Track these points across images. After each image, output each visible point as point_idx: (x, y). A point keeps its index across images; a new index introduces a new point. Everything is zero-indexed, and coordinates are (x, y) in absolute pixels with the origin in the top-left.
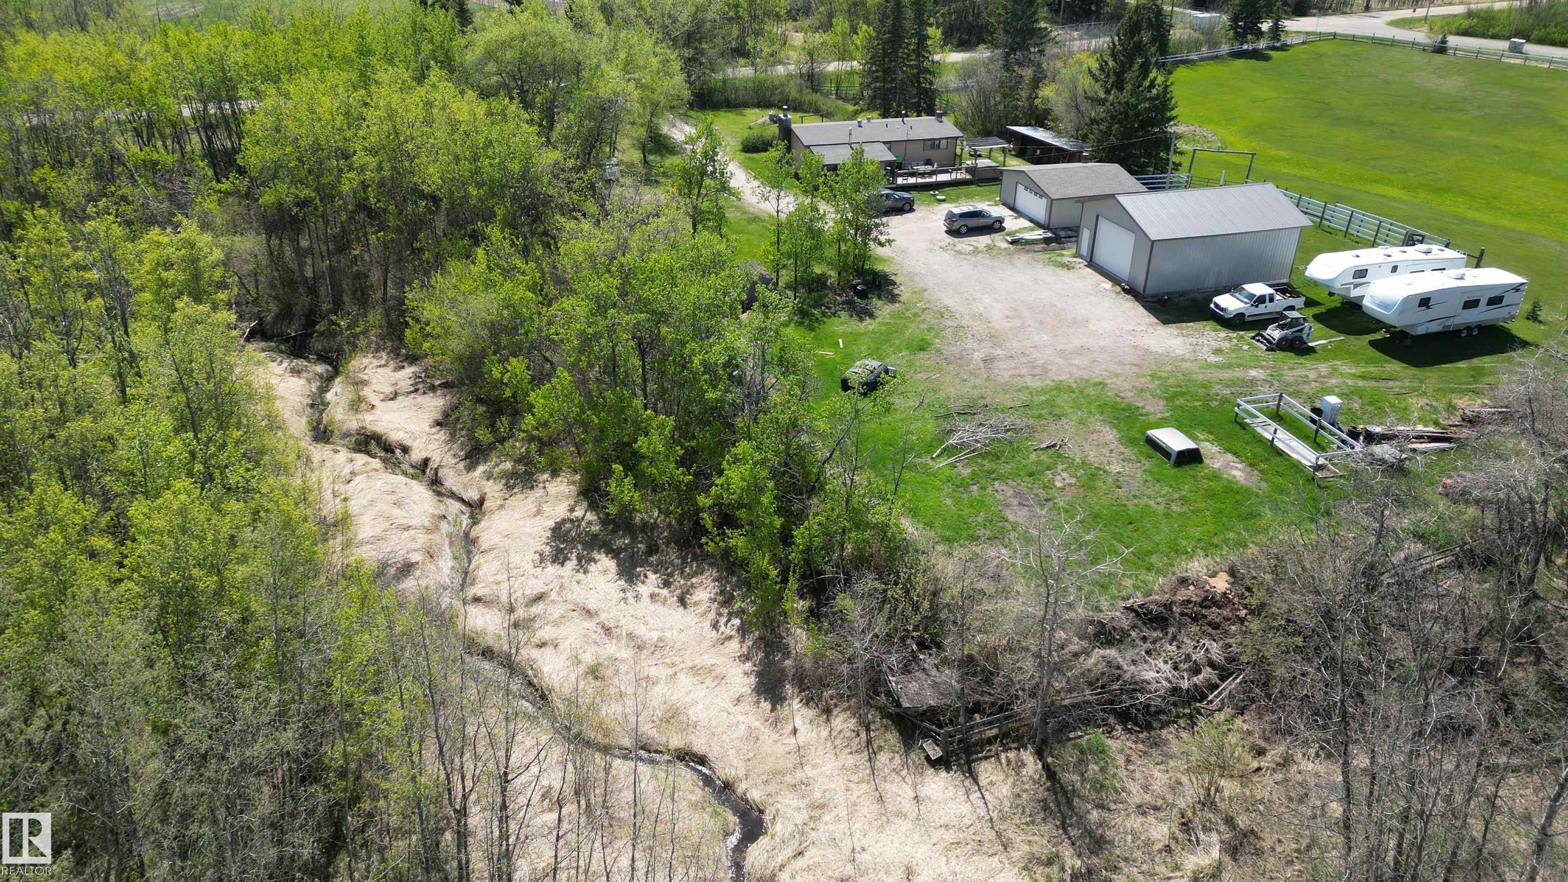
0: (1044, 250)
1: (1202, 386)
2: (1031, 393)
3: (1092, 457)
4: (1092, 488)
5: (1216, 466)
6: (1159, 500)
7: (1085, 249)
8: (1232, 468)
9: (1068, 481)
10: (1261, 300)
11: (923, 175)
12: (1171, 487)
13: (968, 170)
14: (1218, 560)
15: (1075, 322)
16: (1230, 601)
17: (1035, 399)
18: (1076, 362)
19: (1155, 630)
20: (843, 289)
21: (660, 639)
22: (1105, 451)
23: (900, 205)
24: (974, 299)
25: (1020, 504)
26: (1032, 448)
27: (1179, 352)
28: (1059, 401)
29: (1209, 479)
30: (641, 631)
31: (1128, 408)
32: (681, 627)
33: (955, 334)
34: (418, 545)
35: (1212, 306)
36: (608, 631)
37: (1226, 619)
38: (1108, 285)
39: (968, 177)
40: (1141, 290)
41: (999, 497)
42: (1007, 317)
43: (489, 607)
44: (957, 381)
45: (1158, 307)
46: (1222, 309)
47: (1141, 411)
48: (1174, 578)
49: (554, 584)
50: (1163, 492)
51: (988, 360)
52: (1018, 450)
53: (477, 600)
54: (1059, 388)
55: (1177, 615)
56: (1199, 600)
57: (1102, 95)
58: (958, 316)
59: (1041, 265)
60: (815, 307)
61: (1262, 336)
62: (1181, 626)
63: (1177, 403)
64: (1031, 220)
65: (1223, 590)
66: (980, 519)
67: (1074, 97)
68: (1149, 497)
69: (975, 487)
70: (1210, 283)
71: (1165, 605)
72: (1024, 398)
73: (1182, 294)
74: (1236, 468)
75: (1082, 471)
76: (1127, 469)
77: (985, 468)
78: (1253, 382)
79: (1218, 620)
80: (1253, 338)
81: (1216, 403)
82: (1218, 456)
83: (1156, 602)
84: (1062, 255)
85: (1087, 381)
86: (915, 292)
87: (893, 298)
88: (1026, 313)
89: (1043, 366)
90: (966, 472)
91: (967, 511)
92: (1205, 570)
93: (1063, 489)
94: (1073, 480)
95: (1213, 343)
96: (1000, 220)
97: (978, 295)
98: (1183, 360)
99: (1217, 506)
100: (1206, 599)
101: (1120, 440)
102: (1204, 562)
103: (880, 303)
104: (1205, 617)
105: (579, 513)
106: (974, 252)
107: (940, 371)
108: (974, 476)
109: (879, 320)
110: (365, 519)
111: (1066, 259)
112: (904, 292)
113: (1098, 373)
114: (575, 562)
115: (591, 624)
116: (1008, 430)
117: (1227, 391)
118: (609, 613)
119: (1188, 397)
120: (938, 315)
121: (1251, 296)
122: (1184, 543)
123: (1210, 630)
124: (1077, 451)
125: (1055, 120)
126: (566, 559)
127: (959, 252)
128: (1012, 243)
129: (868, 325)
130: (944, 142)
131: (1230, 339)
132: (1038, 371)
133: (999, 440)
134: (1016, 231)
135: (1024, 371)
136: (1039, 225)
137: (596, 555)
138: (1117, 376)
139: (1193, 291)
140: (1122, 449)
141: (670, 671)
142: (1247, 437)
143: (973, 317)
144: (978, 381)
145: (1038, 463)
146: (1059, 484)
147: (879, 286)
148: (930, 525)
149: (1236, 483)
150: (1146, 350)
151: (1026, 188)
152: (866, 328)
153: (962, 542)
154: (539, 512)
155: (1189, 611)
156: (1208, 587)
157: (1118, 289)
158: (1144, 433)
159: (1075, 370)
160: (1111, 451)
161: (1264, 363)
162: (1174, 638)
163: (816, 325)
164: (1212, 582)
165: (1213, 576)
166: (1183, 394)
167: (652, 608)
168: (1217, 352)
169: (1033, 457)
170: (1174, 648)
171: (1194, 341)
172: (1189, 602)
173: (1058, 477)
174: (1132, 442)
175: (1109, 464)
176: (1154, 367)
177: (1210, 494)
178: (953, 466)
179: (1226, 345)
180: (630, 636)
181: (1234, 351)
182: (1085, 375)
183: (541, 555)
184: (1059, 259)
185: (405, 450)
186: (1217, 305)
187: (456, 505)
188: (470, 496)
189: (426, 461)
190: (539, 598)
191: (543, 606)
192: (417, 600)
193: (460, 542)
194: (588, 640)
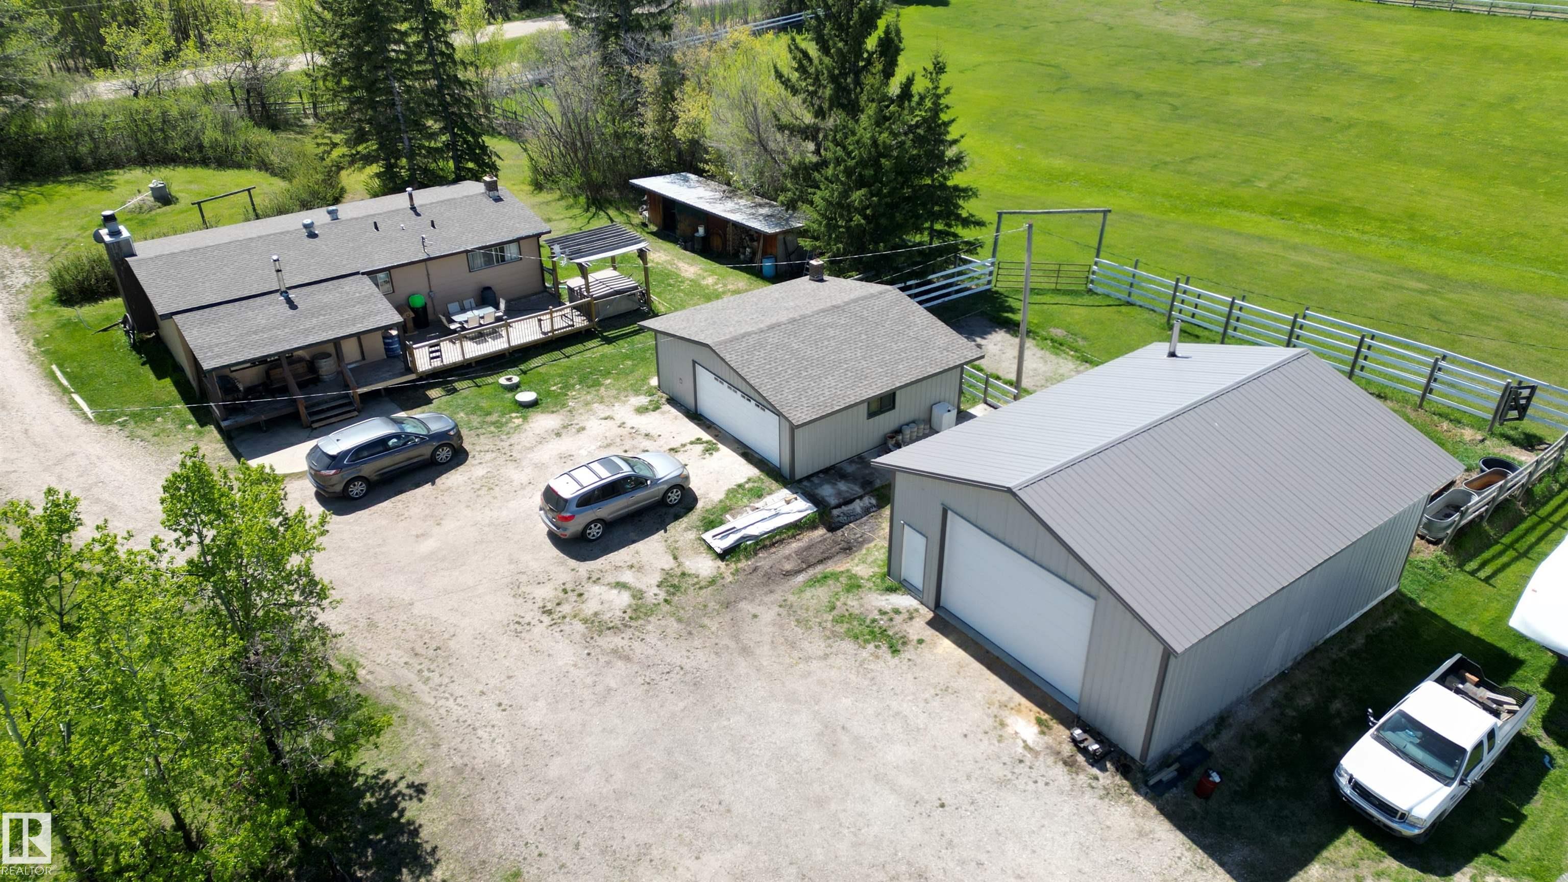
0: (807, 564)
11: (477, 335)
13: (575, 304)
23: (426, 451)
35: (1343, 788)
38: (1026, 721)
39: (580, 322)
40: (1135, 752)
45: (1192, 800)
57: (808, 118)
59: (818, 640)
64: (748, 456)
67: (755, 127)
84: (857, 581)
96: (680, 483)
125: (720, 160)
127: (598, 620)
128: (724, 555)
130: (511, 252)
136: (766, 468)
139: (1239, 701)
151: (718, 377)
157: (1063, 740)
184: (855, 605)
186: (1354, 784)
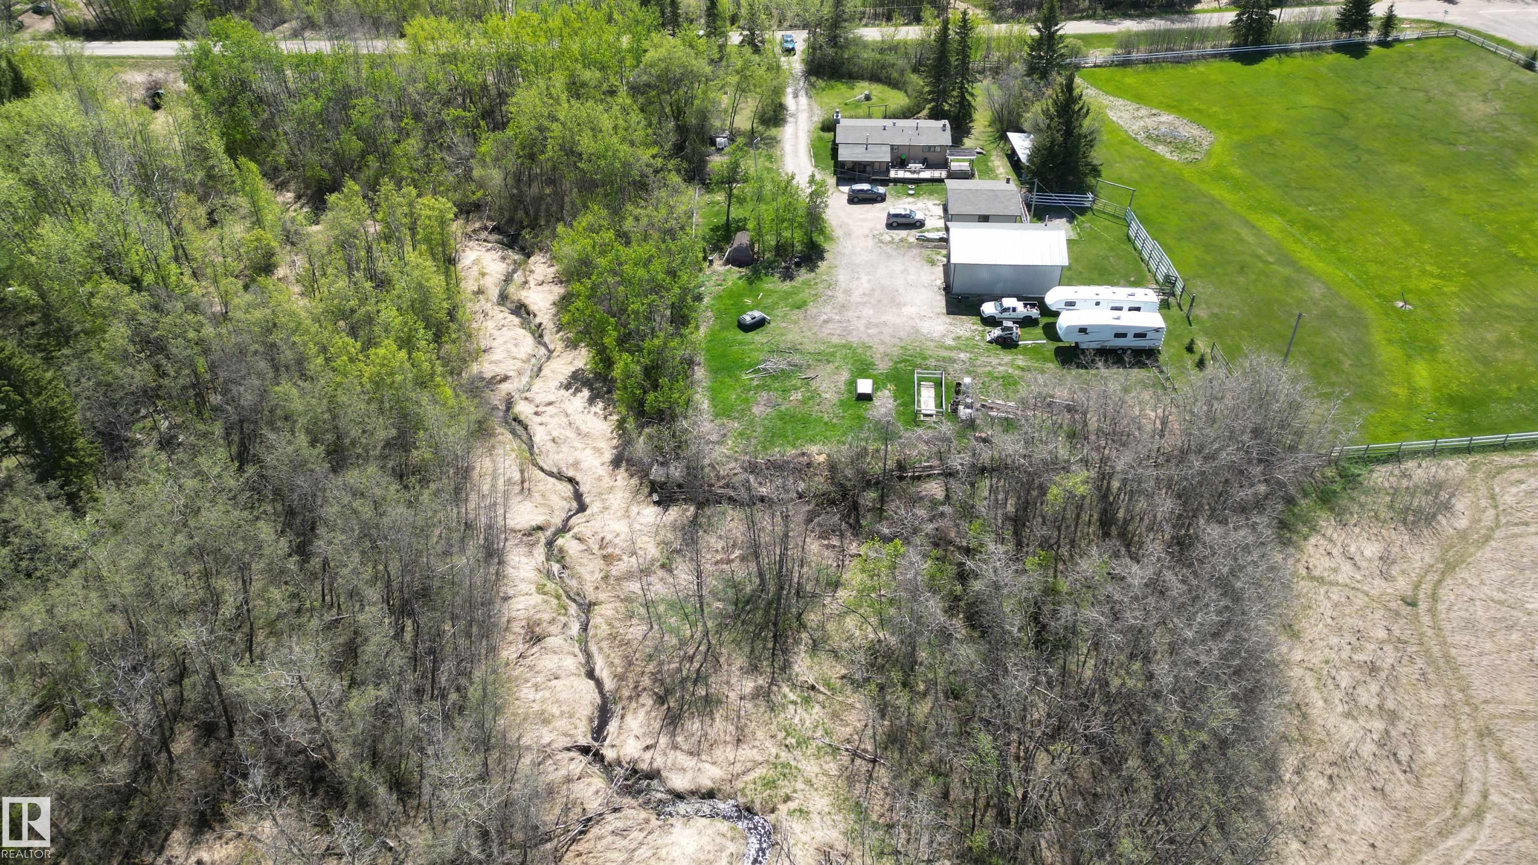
0: (934, 247)
1: (923, 358)
2: (828, 346)
3: (823, 387)
4: (805, 404)
5: (876, 405)
6: (831, 415)
8: (884, 407)
12: (843, 410)
17: (827, 350)
21: (588, 432)
22: (833, 385)
23: (876, 197)
25: (765, 404)
26: (797, 377)
27: (936, 334)
28: (839, 353)
29: (865, 410)
30: (583, 427)
31: (869, 364)
32: (599, 429)
33: (825, 301)
34: (515, 367)
36: (570, 423)
38: (940, 282)
39: (943, 176)
40: (951, 290)
42: (864, 294)
43: (530, 403)
44: (798, 331)
45: (956, 302)
46: (982, 310)
47: (870, 367)
48: (800, 452)
49: (560, 398)
50: (837, 412)
51: (826, 322)
52: (790, 377)
53: (526, 399)
54: (846, 345)
55: (791, 468)
56: (804, 463)
58: (838, 288)
59: (920, 257)
60: (765, 268)
62: (791, 473)
63: (899, 366)
65: (820, 462)
66: (739, 408)
68: (828, 413)
69: (753, 392)
70: (998, 291)
71: (788, 462)
72: (822, 348)
73: (979, 296)
74: (886, 407)
75: (809, 394)
76: (832, 397)
77: (766, 383)
78: (955, 361)
80: (989, 332)
82: (883, 399)
83: (784, 460)
84: (939, 254)
85: (865, 344)
86: (830, 266)
87: (813, 269)
88: (877, 293)
89: (851, 331)
90: (755, 383)
92: (818, 451)
93: (791, 401)
95: (962, 332)
97: (862, 276)
98: (931, 340)
100: (808, 464)
101: (844, 380)
102: (821, 447)
103: (803, 271)
105: (587, 368)
106: (892, 240)
107: (795, 323)
108: (756, 386)
109: (793, 283)
110: (498, 351)
111: (938, 258)
112: (824, 265)
113: (874, 340)
114: (573, 390)
115: (565, 420)
116: (794, 365)
118: (574, 416)
119: (908, 363)
120: (827, 286)
121: (1003, 306)
122: (819, 437)
124: (818, 383)
126: (571, 388)
127: (881, 241)
128: (916, 239)
129: (785, 286)
130: (938, 148)
132: (844, 333)
133: (784, 370)
134: (927, 231)
135: (838, 331)
137: (583, 389)
139: (986, 295)
140: (840, 385)
141: (585, 446)
143: (845, 291)
144: (809, 334)
145: (794, 385)
146: (792, 398)
147: (812, 259)
148: (716, 406)
150: (917, 330)
152: (782, 287)
154: (572, 362)
156: (813, 459)
157: (944, 287)
159: (865, 336)
160: (837, 388)
161: (976, 350)
162: (784, 477)
164: (817, 457)
165: (819, 455)
167: (593, 418)
168: (957, 338)
169: (794, 382)
172: (800, 463)
173: (795, 395)
174: (847, 383)
175: (828, 392)
176: (909, 342)
177: (857, 418)
179: (968, 334)
180: (577, 428)
181: (968, 339)
182: (867, 340)
183: (561, 384)
184: (933, 256)
185: (535, 316)
187: (543, 351)
188: (551, 347)
189: (540, 324)
190: (550, 404)
191: (550, 408)
192: (503, 394)
193: (535, 369)
194: (560, 426)
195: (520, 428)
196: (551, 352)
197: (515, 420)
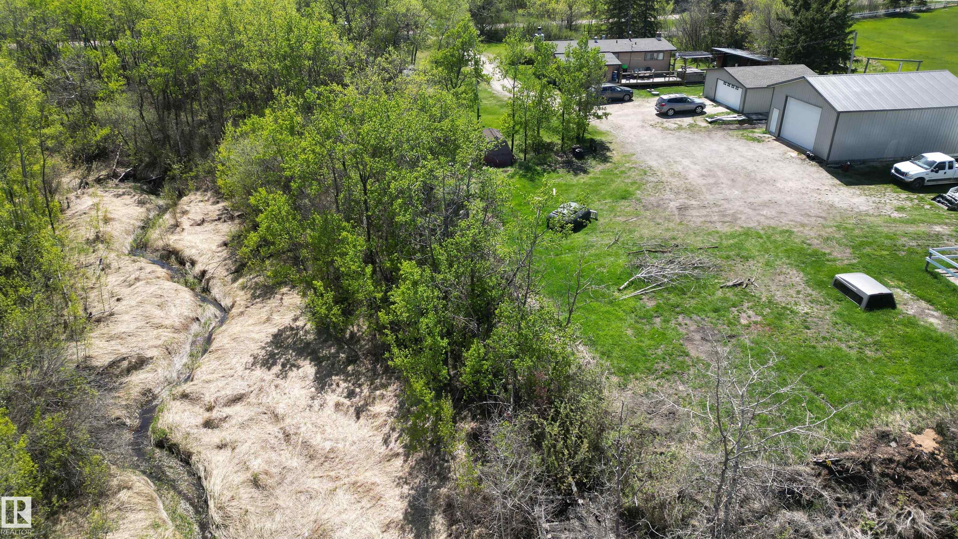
0: (738, 129)
1: (887, 237)
2: (720, 237)
3: (779, 296)
4: (779, 328)
5: (911, 312)
6: (851, 343)
7: (773, 126)
8: (927, 315)
9: (753, 319)
10: (941, 166)
11: (643, 78)
12: (863, 331)
13: (679, 75)
14: (924, 414)
15: (763, 181)
16: (938, 463)
17: (725, 243)
18: (764, 212)
19: (851, 491)
20: (564, 153)
21: (332, 450)
22: (792, 292)
23: (621, 96)
24: (675, 162)
25: (703, 339)
26: (718, 286)
27: (863, 208)
28: (748, 245)
29: (905, 325)
30: (317, 440)
31: (815, 254)
32: (355, 439)
33: (655, 187)
34: (160, 342)
35: (893, 171)
36: (287, 436)
37: (935, 484)
38: (794, 154)
39: (678, 79)
40: (825, 158)
41: (682, 331)
42: (703, 175)
43: (193, 404)
44: (652, 224)
45: (840, 171)
46: (903, 174)
47: (827, 257)
48: (872, 432)
49: (256, 386)
50: (855, 336)
51: (682, 209)
52: (705, 287)
53: (185, 396)
54: (747, 233)
55: (877, 476)
56: (902, 459)
57: (792, 17)
58: (659, 174)
59: (735, 138)
60: (538, 165)
61: (943, 198)
62: (882, 488)
63: (865, 251)
64: (728, 108)
65: (931, 450)
66: (659, 352)
67: (768, 20)
68: (840, 340)
69: (658, 320)
70: (889, 154)
71: (863, 463)
72: (714, 240)
73: (864, 162)
74: (933, 316)
75: (768, 310)
76: (816, 310)
77: (671, 302)
78: (939, 236)
79: (925, 484)
80: (934, 199)
81: (903, 253)
82: (911, 302)
83: (852, 459)
84: (754, 132)
85: (774, 229)
86: (625, 156)
87: (605, 159)
88: (720, 174)
89: (733, 215)
90: (651, 304)
91: (647, 342)
92: (908, 425)
93: (748, 326)
94: (759, 319)
95: (895, 202)
96: (702, 106)
97: (679, 159)
98: (867, 215)
99: (917, 353)
100: (910, 459)
101: (807, 282)
102: (908, 415)
103: (594, 163)
104: (909, 479)
105: (300, 323)
106: (678, 128)
107: (637, 216)
108: (658, 310)
109: (591, 175)
110: (125, 318)
111: (756, 135)
112: (615, 155)
113: (785, 223)
114: (279, 367)
115: (274, 429)
116: (696, 268)
117: (914, 243)
118: (293, 418)
119: (875, 246)
120: (642, 173)
121: (930, 164)
122: (882, 392)
123: (915, 495)
124: (763, 290)
125: (752, 40)
126: (274, 363)
127: (666, 129)
128: (710, 123)
129: (582, 178)
130: (661, 55)
131: (912, 200)
132: (727, 219)
133: (686, 276)
134: (715, 115)
135: (715, 218)
136: (734, 111)
137: (301, 362)
138: (803, 225)
139: (873, 160)
140: (809, 291)
141: (331, 485)
142: (940, 286)
143: (672, 175)
144: (672, 225)
145: (725, 299)
146: (744, 322)
147: (595, 151)
148: (606, 354)
149: (935, 331)
150: (832, 206)
152: (578, 181)
153: (638, 374)
154: (268, 320)
155: (890, 471)
156: (912, 445)
157: (804, 157)
158: (833, 277)
159: (762, 219)
160: (798, 292)
161: (947, 221)
162: (874, 503)
163: (537, 177)
164: (918, 439)
165: (919, 431)
166: (869, 244)
167: (334, 416)
168: (900, 209)
169: (719, 294)
170: (873, 515)
171: (877, 200)
172: (891, 461)
173: (744, 315)
174: (820, 285)
175: (796, 304)
176: (838, 219)
177: (907, 341)
178: (638, 298)
179: (909, 204)
180: (306, 444)
181: (916, 209)
182: (772, 223)
183: (255, 358)
184: (751, 135)
185: (193, 263)
186: (897, 170)
187: (211, 310)
188: (226, 302)
189: (204, 273)
190: (237, 399)
191: (238, 408)
192: (135, 392)
193: (200, 340)
194: (265, 445)
195: (173, 462)
196: (225, 311)
197: (160, 444)
